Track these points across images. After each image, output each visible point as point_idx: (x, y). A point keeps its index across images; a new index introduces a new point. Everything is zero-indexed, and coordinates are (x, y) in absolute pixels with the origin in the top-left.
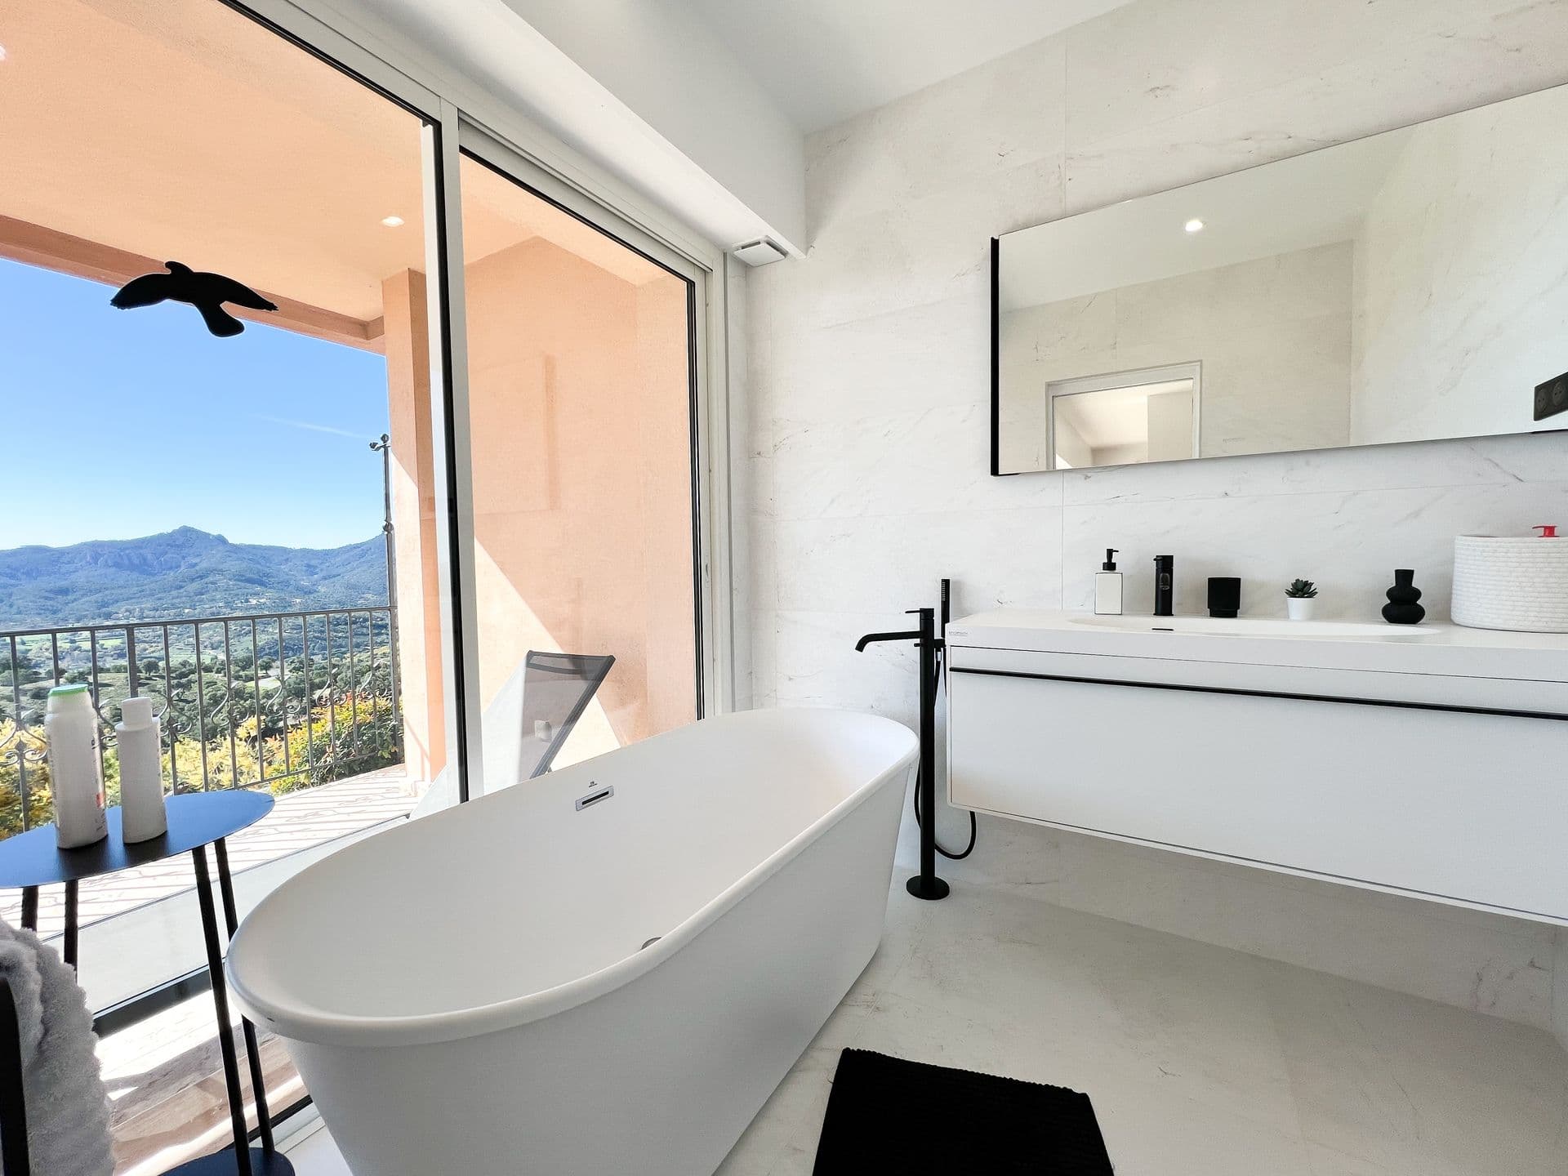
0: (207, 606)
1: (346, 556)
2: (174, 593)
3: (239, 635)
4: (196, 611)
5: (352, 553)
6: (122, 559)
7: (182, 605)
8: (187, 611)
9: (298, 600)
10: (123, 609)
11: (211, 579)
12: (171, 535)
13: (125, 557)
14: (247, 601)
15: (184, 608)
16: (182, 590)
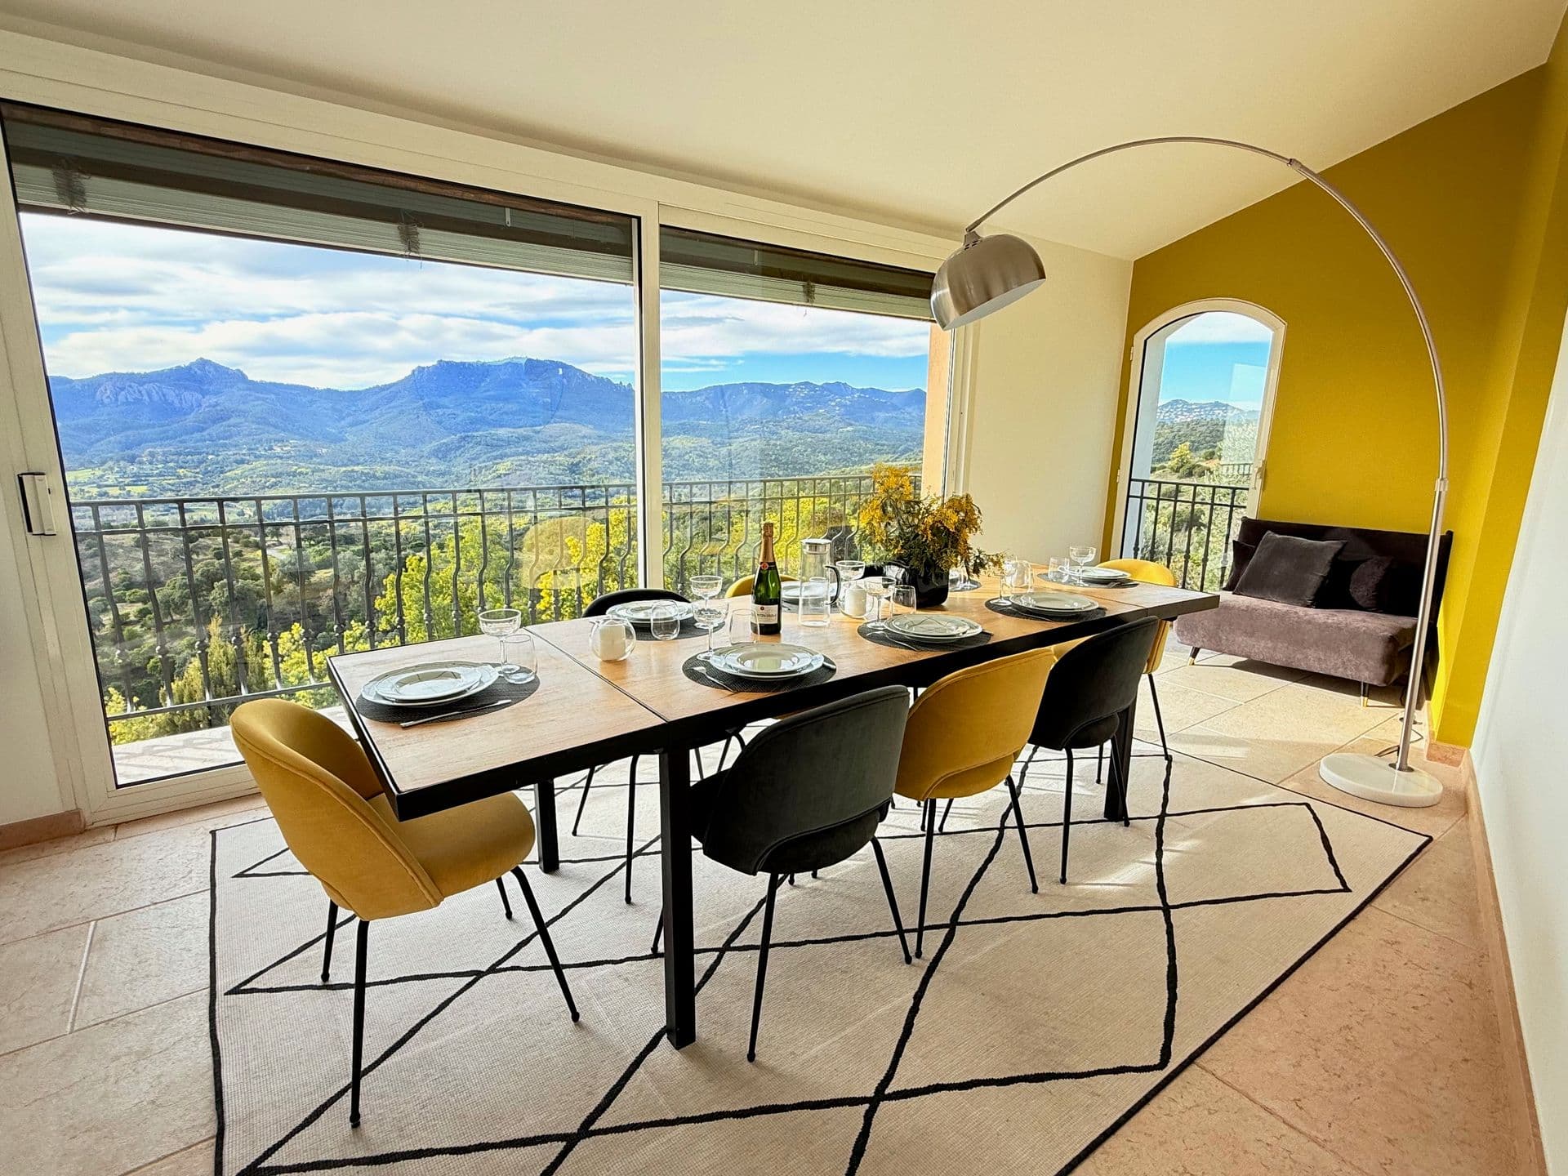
0: (231, 453)
1: (374, 399)
2: (197, 435)
3: (264, 488)
4: (220, 458)
5: (379, 396)
6: (142, 395)
7: (205, 450)
8: (210, 457)
9: (324, 451)
10: (147, 452)
11: (232, 421)
12: (189, 368)
13: (144, 392)
14: (271, 449)
15: (208, 454)
16: (205, 433)
